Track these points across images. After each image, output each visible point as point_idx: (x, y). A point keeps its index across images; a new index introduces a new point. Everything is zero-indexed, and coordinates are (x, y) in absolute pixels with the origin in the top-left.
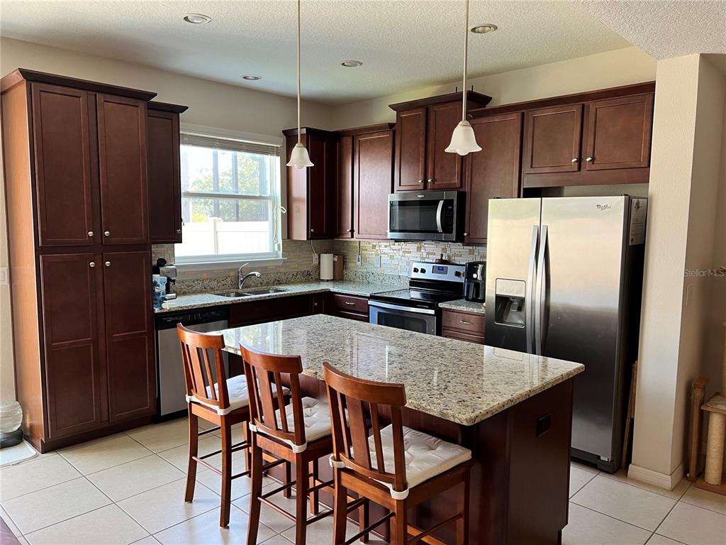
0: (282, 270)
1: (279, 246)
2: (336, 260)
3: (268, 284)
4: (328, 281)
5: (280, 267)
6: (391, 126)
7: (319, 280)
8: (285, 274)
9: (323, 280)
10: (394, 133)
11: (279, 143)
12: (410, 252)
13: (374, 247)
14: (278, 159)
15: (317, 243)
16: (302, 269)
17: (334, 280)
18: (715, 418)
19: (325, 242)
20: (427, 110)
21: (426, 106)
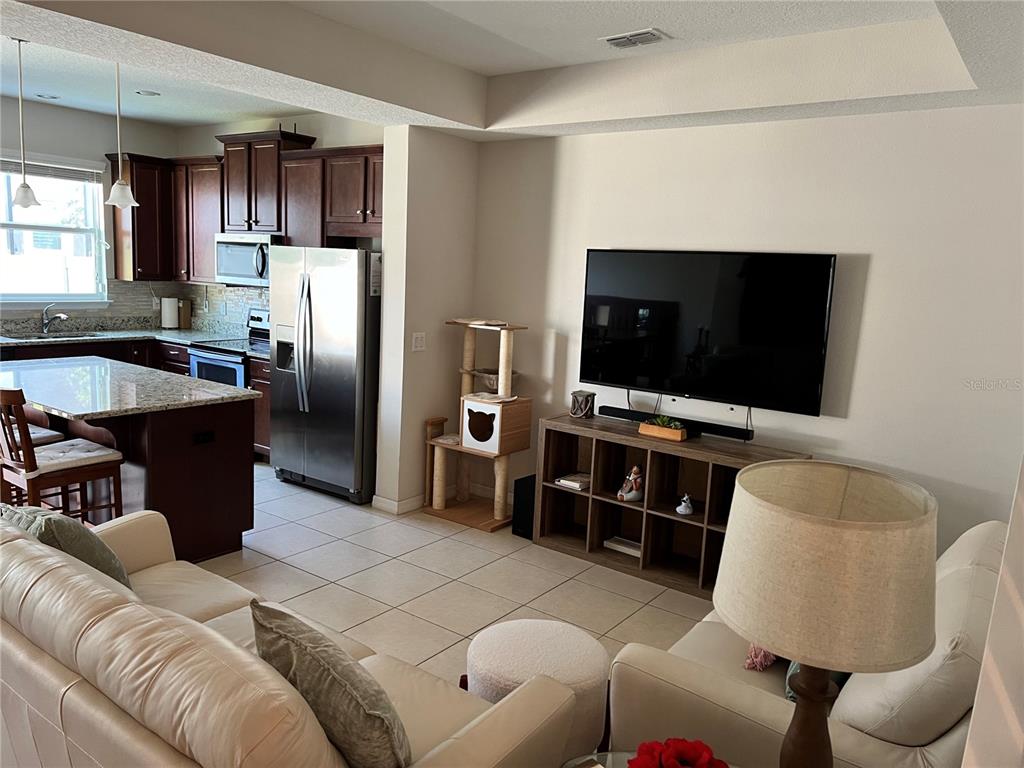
0: (108, 315)
1: (103, 286)
2: (181, 305)
3: (86, 329)
4: (170, 329)
5: (104, 310)
6: (219, 159)
7: (160, 328)
8: (111, 319)
9: (165, 329)
10: (222, 165)
11: (102, 168)
12: (252, 299)
13: (220, 291)
14: (101, 186)
15: (158, 285)
16: (136, 314)
17: (179, 329)
18: (438, 452)
19: (169, 285)
20: (249, 146)
21: (249, 142)
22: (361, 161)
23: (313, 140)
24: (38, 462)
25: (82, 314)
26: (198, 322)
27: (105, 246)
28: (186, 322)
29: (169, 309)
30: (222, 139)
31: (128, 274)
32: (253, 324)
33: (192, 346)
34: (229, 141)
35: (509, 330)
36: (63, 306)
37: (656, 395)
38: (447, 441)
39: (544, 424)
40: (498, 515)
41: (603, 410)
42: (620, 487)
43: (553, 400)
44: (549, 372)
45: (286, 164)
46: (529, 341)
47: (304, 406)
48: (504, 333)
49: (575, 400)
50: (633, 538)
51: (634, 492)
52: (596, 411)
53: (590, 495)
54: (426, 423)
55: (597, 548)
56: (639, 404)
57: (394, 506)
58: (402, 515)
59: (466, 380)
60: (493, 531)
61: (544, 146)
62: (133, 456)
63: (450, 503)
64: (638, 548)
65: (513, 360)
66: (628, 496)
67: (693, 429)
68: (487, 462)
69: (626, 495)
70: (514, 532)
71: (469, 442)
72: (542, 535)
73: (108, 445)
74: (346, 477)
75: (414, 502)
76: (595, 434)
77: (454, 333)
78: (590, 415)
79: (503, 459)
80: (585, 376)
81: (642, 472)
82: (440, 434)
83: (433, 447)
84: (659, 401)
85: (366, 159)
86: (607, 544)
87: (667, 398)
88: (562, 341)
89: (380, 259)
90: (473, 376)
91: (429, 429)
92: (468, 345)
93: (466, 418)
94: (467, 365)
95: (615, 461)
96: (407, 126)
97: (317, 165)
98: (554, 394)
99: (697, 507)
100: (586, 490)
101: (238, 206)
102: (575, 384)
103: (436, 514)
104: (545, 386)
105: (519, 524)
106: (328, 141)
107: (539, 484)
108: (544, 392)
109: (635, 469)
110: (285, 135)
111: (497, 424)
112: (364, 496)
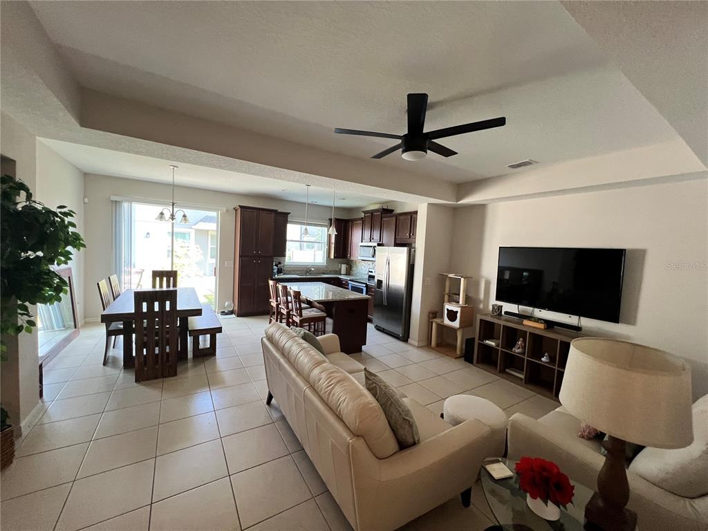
2: (347, 267)
3: (319, 273)
4: (343, 275)
5: (325, 268)
6: (362, 218)
7: (341, 274)
8: (326, 271)
10: (363, 221)
11: (327, 223)
12: (370, 265)
13: (360, 262)
14: (327, 228)
15: (341, 260)
16: (333, 269)
17: (346, 274)
18: (434, 324)
19: (344, 260)
20: (372, 214)
21: (372, 212)
22: (409, 217)
23: (393, 211)
24: (303, 314)
25: (319, 270)
26: (352, 272)
27: (326, 247)
28: (348, 273)
29: (344, 267)
30: (363, 212)
31: (332, 257)
32: (370, 274)
33: (350, 280)
34: (365, 212)
35: (465, 278)
36: (313, 266)
37: (532, 308)
38: (438, 320)
39: (479, 317)
40: (458, 352)
41: (506, 313)
42: (514, 347)
43: (484, 307)
44: (482, 296)
45: (384, 219)
46: (473, 283)
47: (385, 303)
48: (462, 279)
49: (493, 308)
50: (520, 370)
51: (520, 350)
52: (503, 313)
53: (500, 349)
54: (430, 313)
55: (502, 372)
56: (522, 311)
57: (416, 344)
58: (419, 347)
59: (446, 297)
60: (456, 358)
61: (481, 208)
62: (330, 315)
63: (438, 345)
64: (522, 374)
65: (466, 291)
66: (517, 351)
67: (550, 324)
68: (454, 330)
69: (517, 350)
70: (465, 360)
71: (447, 321)
72: (477, 363)
73: (323, 311)
74: (399, 330)
75: (424, 343)
76: (502, 323)
77: (442, 279)
78: (500, 314)
79: (461, 330)
80: (498, 299)
81: (524, 341)
82: (435, 317)
83: (432, 322)
84: (533, 311)
85: (411, 216)
86: (507, 370)
87: (537, 310)
88: (488, 283)
89: (415, 251)
90: (449, 296)
91: (431, 315)
92: (447, 284)
93: (446, 312)
94: (447, 291)
95: (512, 335)
96: (426, 204)
97: (394, 218)
98: (484, 305)
99: (552, 360)
100: (498, 346)
101: (367, 234)
102: (493, 301)
103: (433, 349)
104: (480, 302)
105: (467, 357)
106: (398, 211)
107: (477, 341)
108: (480, 303)
109: (521, 339)
110: (384, 209)
111: (459, 315)
112: (405, 338)
